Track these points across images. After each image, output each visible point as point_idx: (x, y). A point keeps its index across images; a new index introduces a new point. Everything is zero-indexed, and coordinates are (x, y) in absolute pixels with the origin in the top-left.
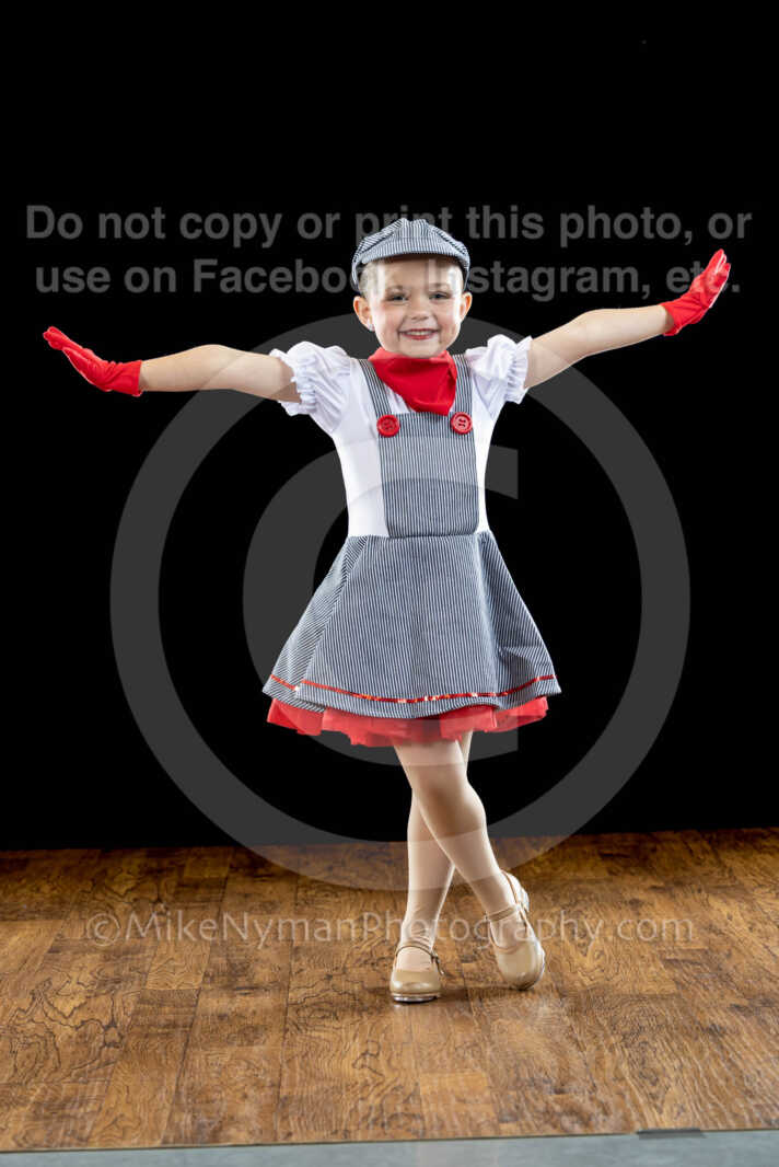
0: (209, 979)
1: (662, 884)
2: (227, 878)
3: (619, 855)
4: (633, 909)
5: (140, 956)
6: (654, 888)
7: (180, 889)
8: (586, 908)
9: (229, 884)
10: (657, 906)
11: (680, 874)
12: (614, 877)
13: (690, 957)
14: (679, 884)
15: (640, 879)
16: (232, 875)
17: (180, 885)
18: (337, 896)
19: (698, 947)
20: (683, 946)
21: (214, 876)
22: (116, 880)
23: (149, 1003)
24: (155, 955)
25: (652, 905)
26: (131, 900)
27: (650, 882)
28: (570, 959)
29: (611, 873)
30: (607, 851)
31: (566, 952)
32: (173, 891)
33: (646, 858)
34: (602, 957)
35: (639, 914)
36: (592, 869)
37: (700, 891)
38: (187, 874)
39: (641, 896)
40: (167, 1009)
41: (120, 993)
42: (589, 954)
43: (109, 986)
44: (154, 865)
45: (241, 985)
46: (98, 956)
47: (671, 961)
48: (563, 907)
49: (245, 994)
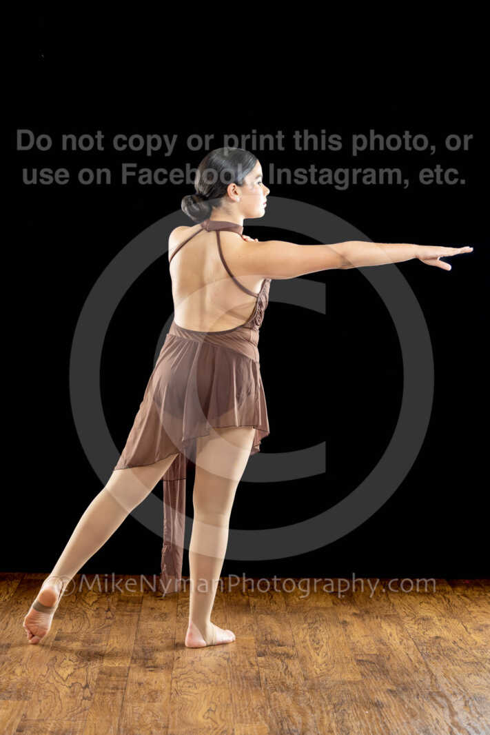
0: (134, 661)
1: (358, 612)
2: (143, 597)
4: (343, 627)
5: (100, 645)
6: (355, 614)
7: (120, 603)
8: (320, 626)
9: (144, 601)
10: (356, 626)
11: (368, 606)
12: (335, 607)
13: (369, 659)
14: (367, 612)
15: (348, 608)
16: (146, 595)
17: (120, 600)
19: (374, 653)
20: (366, 652)
21: (136, 596)
22: (88, 596)
23: (105, 674)
24: (107, 644)
25: (353, 625)
26: (95, 608)
27: (353, 610)
28: (310, 657)
29: (334, 603)
31: (309, 652)
32: (116, 604)
34: (326, 657)
35: (346, 630)
36: (325, 601)
37: (377, 618)
39: (348, 619)
40: (113, 678)
41: (91, 667)
42: (320, 654)
43: (85, 663)
45: (149, 665)
46: (79, 643)
47: (360, 661)
48: (309, 624)
49: (152, 671)
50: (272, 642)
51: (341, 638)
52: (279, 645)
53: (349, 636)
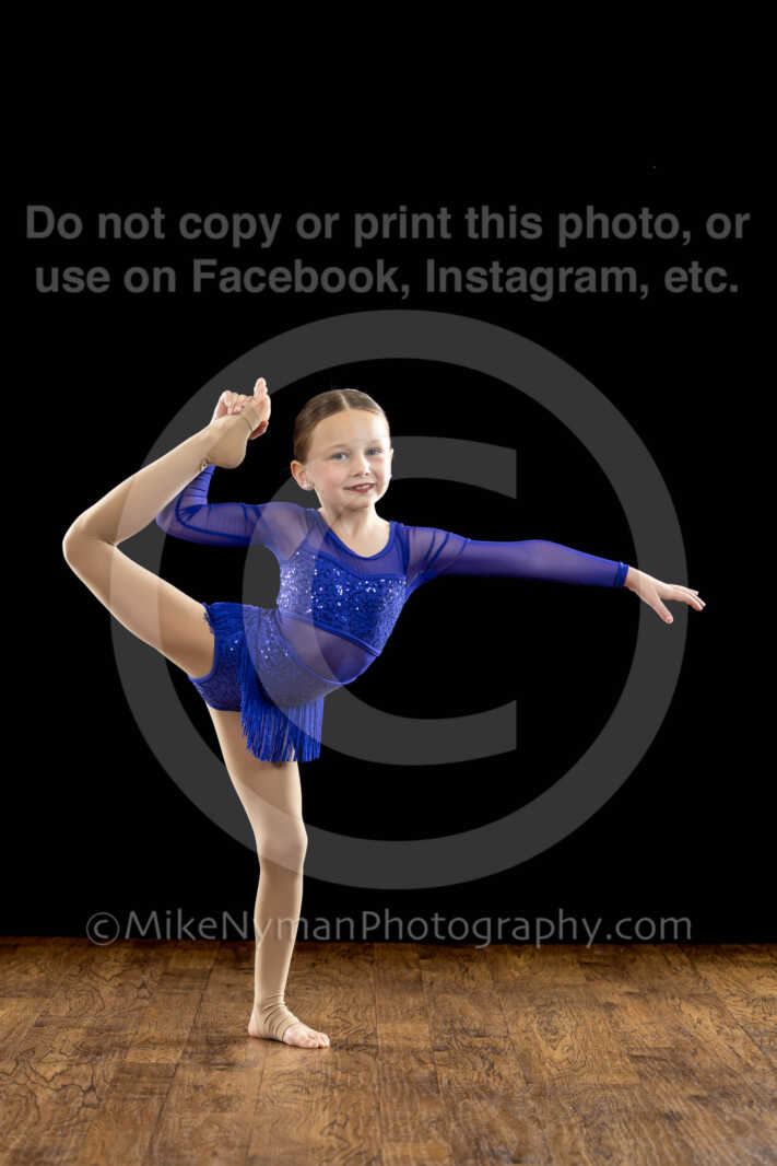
0: (187, 1056)
1: (637, 991)
2: (211, 970)
3: (597, 964)
4: (606, 1012)
5: (122, 1033)
6: (629, 994)
7: (165, 977)
8: (561, 1010)
9: (212, 975)
10: (630, 1009)
11: (656, 982)
12: (591, 983)
13: (657, 1054)
14: (654, 990)
15: (617, 984)
16: (216, 967)
17: (166, 973)
18: (317, 990)
19: (666, 1046)
20: (650, 1045)
21: (198, 967)
22: (103, 966)
23: (128, 1073)
24: (137, 1033)
25: (626, 1008)
26: (117, 984)
27: (626, 988)
28: (539, 1052)
29: (588, 979)
30: (584, 960)
31: (537, 1045)
32: (158, 978)
33: (624, 968)
34: (571, 1052)
35: (611, 1016)
36: (569, 975)
37: (673, 998)
38: (172, 964)
39: (615, 1000)
40: (145, 1079)
41: (102, 1063)
42: (559, 1048)
43: (90, 1058)
44: (140, 954)
45: (218, 1062)
46: (81, 1031)
47: (636, 1057)
48: (538, 1007)
49: (222, 1070)
50: (465, 1031)
51: (601, 1027)
52: (479, 1036)
53: (617, 1024)
